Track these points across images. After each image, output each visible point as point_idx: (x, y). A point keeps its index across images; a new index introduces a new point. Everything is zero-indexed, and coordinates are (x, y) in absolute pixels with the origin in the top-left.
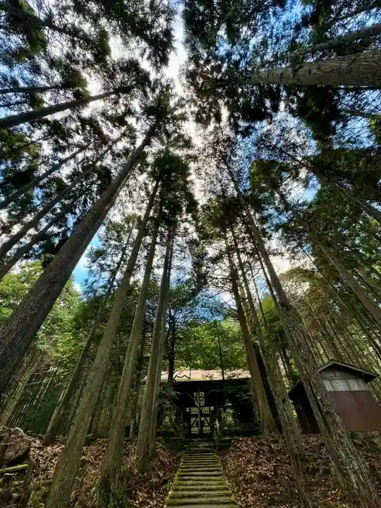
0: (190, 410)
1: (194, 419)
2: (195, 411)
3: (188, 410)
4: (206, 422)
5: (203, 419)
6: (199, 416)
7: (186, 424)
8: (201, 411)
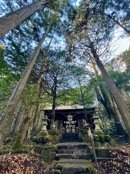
0: (66, 122)
1: (68, 126)
2: (67, 122)
3: (65, 122)
4: (73, 127)
5: (72, 126)
6: (70, 125)
7: (64, 128)
8: (71, 123)
